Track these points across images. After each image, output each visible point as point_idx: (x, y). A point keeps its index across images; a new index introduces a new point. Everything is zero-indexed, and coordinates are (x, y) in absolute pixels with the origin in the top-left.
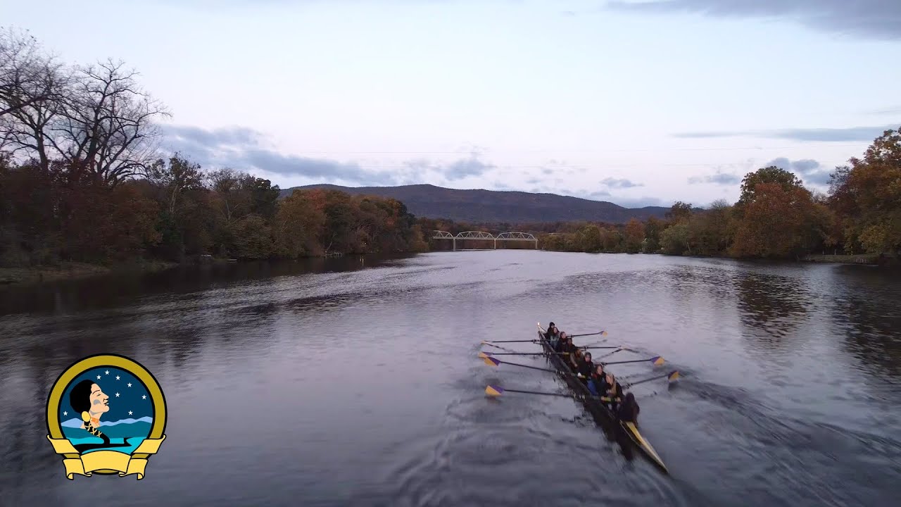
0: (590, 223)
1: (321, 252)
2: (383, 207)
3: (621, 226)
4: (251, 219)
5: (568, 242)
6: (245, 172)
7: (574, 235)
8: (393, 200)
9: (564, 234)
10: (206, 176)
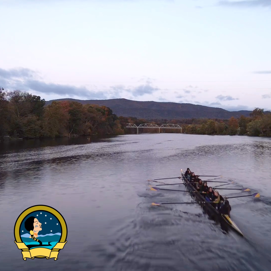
0: (210, 119)
1: (67, 134)
2: (99, 110)
3: (227, 121)
4: (31, 117)
5: (198, 129)
6: (27, 92)
7: (201, 125)
8: (105, 107)
9: (196, 125)
10: (6, 94)
